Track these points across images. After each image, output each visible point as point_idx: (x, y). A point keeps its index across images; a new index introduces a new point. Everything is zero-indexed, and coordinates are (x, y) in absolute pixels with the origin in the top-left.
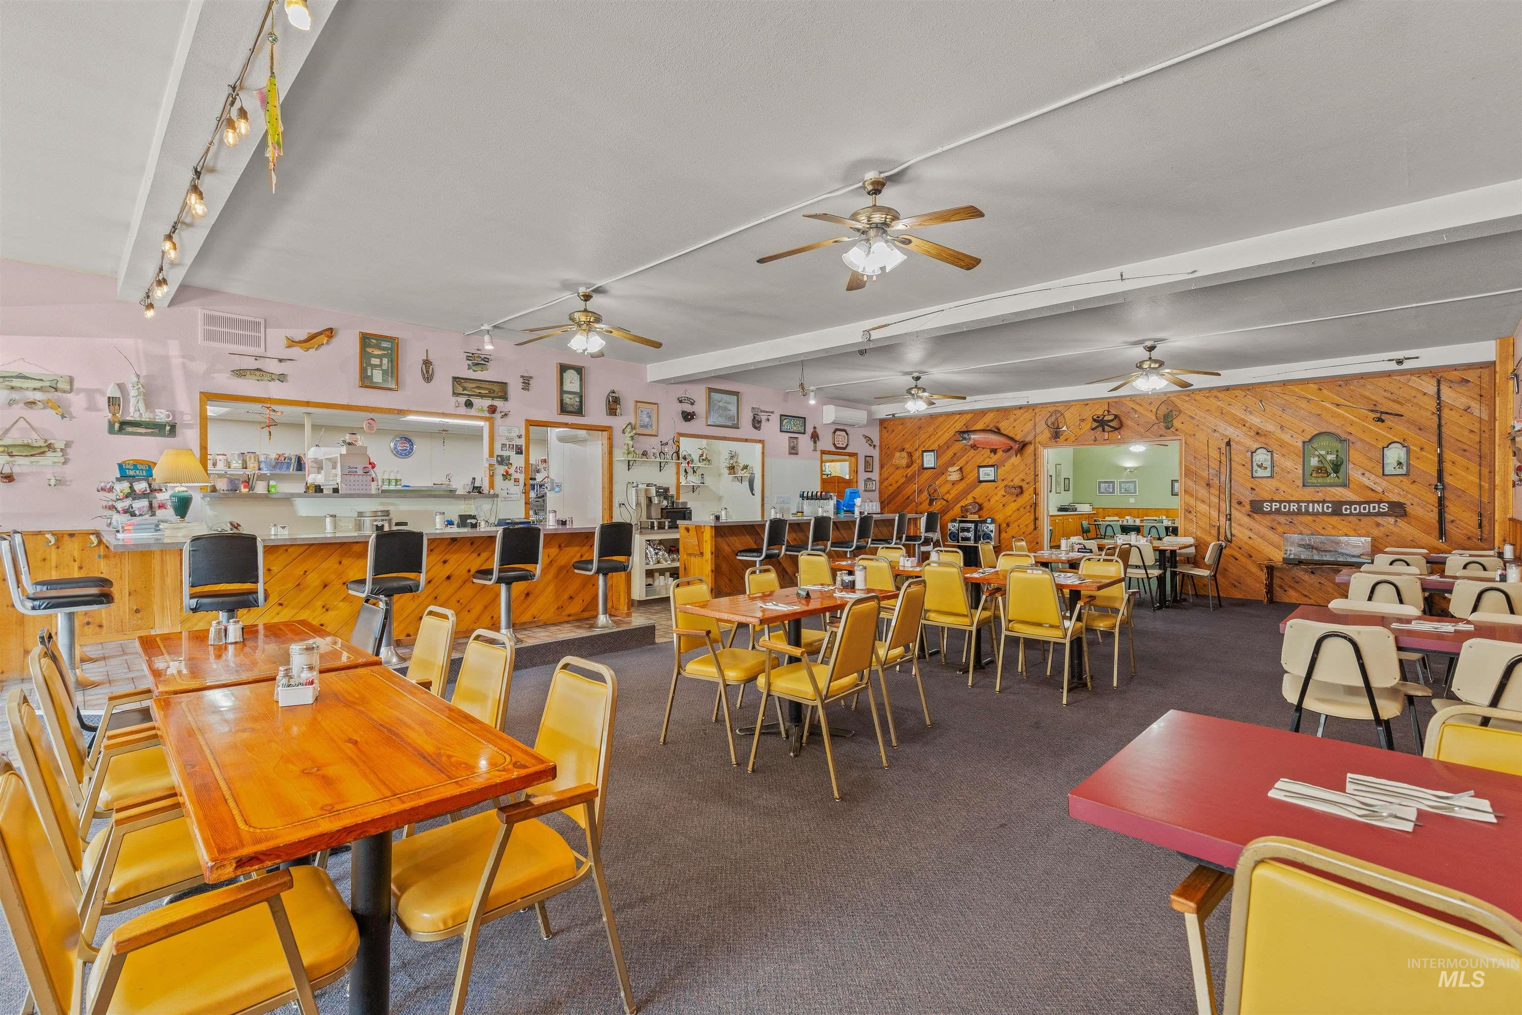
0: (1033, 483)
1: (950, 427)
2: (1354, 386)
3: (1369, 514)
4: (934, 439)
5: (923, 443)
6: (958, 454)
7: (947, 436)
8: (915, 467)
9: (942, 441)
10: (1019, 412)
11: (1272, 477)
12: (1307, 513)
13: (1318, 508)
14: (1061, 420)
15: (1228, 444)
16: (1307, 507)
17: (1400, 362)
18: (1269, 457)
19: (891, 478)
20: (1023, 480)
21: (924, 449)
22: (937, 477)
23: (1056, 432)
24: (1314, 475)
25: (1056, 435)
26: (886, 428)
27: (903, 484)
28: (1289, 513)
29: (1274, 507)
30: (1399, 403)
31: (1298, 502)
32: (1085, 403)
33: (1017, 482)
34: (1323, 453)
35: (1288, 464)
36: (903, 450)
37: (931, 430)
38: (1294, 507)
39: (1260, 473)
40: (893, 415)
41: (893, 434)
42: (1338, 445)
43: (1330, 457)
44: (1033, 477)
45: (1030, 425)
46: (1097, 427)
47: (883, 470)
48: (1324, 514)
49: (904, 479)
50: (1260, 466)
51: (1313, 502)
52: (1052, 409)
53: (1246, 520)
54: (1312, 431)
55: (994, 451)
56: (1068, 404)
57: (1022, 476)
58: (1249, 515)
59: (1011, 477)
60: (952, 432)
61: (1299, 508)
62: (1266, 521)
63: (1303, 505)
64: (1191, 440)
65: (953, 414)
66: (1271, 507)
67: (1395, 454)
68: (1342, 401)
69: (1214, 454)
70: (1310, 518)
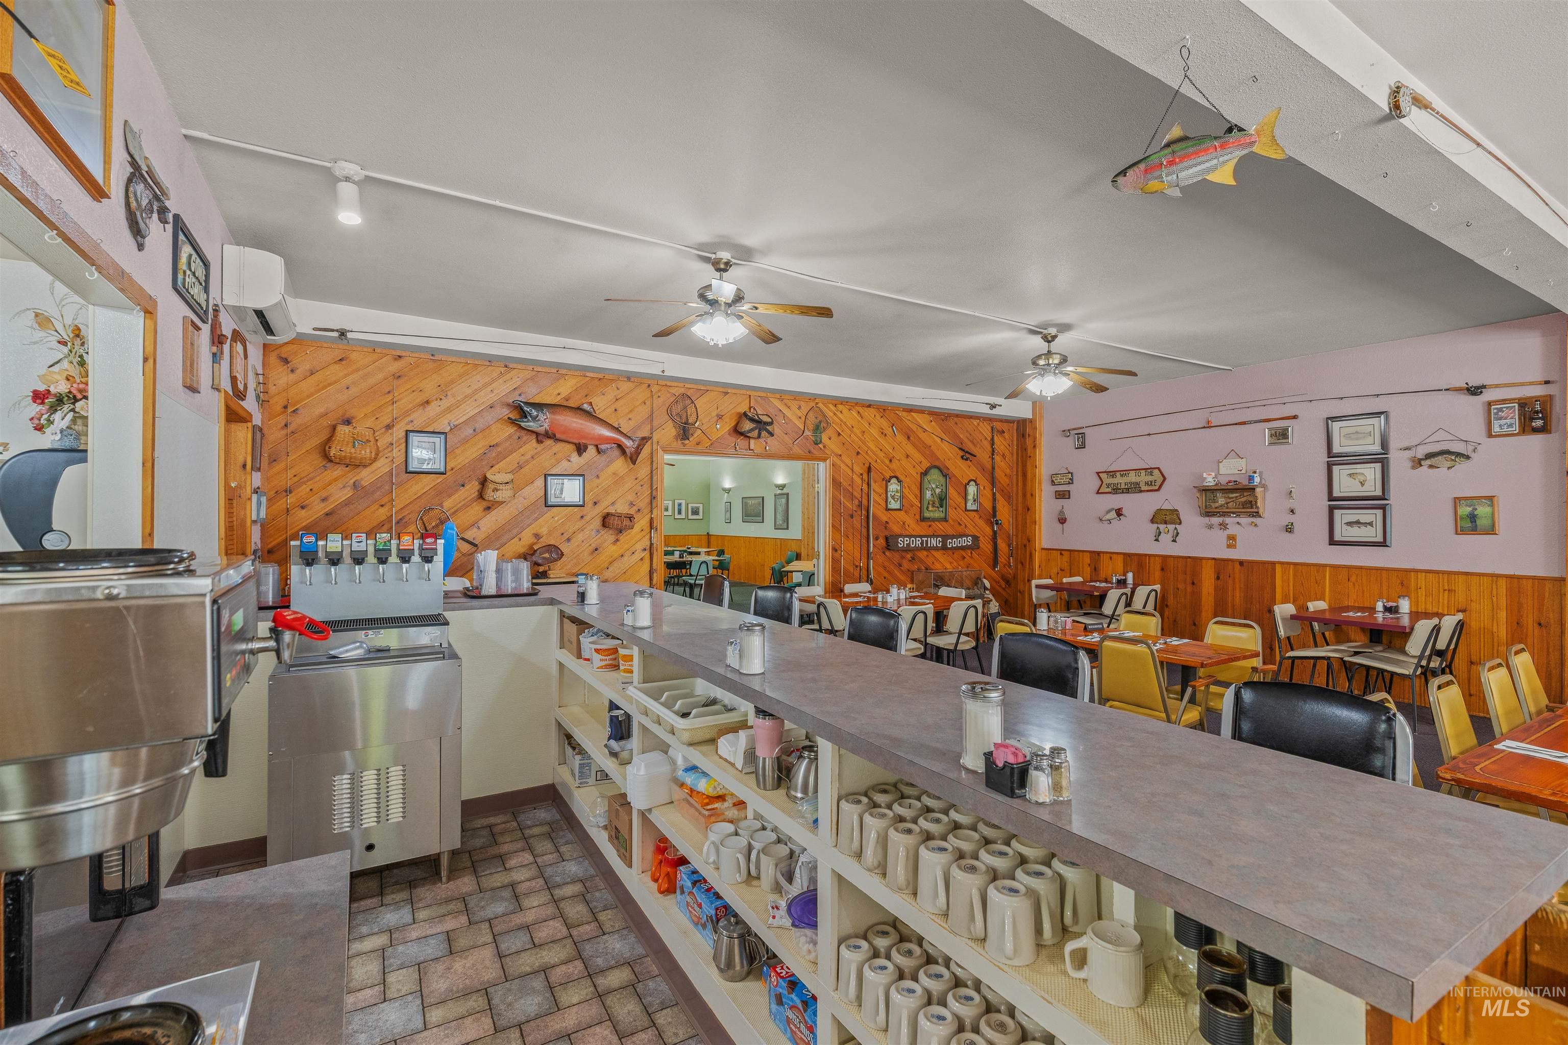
0: (647, 510)
1: (480, 389)
2: (951, 423)
3: (962, 548)
4: (438, 410)
5: (407, 413)
6: (499, 449)
7: (469, 410)
8: (382, 466)
9: (459, 417)
10: (625, 386)
11: (900, 510)
12: (928, 549)
13: (934, 542)
14: (691, 410)
15: (869, 470)
16: (927, 541)
17: (993, 407)
18: (899, 488)
19: (304, 489)
20: (632, 504)
21: (410, 428)
22: (442, 492)
23: (684, 430)
24: (930, 509)
25: (684, 432)
26: (286, 361)
27: (347, 503)
28: (916, 549)
29: (906, 542)
30: (974, 444)
31: (921, 537)
32: (725, 389)
33: (622, 508)
34: (934, 486)
35: (911, 497)
36: (348, 422)
37: (429, 386)
38: (918, 542)
39: (894, 505)
40: (343, 333)
41: (312, 380)
42: (942, 480)
43: (938, 491)
44: (648, 500)
45: (642, 413)
46: (752, 430)
47: (277, 467)
48: (936, 549)
49: (347, 493)
50: (893, 497)
51: (931, 536)
52: (678, 391)
53: (880, 558)
54: (926, 464)
55: (580, 449)
56: (705, 387)
57: (631, 497)
58: (884, 553)
59: (610, 500)
60: (486, 397)
61: (922, 543)
62: (896, 557)
63: (925, 539)
64: (838, 462)
65: (491, 360)
66: (903, 542)
67: (972, 489)
68: (944, 437)
69: (858, 480)
70: (925, 553)
